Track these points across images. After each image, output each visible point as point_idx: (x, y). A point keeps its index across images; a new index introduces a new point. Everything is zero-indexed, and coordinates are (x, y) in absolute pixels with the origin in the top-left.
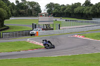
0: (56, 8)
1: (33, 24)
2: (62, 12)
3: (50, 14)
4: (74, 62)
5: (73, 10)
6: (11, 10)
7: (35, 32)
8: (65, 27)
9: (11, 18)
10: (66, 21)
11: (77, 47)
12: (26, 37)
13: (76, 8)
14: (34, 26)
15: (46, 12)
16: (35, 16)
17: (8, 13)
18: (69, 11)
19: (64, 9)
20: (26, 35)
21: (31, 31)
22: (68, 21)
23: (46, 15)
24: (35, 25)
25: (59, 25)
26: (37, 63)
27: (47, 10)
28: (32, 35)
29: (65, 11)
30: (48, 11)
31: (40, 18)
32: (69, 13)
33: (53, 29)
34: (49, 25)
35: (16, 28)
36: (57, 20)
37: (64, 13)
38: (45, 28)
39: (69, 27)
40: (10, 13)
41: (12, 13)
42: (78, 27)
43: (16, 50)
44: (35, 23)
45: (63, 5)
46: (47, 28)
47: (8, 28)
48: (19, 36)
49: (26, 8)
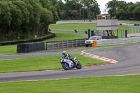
1: (89, 30)
2: (129, 12)
3: (112, 16)
6: (58, 11)
7: (92, 41)
8: (134, 35)
9: (58, 22)
10: (135, 25)
12: (80, 48)
15: (107, 13)
16: (92, 19)
17: (54, 15)
19: (133, 8)
20: (79, 45)
21: (87, 39)
22: (138, 25)
23: (107, 18)
24: (92, 32)
25: (126, 31)
27: (108, 9)
28: (87, 45)
29: (133, 12)
30: (110, 12)
31: (99, 22)
33: (117, 37)
34: (111, 31)
35: (65, 36)
36: (123, 24)
37: (132, 14)
38: (107, 35)
40: (57, 14)
41: (59, 15)
44: (92, 29)
45: (131, 3)
46: (109, 36)
47: (54, 36)
48: (70, 46)
49: (78, 8)
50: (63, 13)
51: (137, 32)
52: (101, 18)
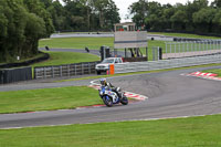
0: (153, 11)
1: (102, 48)
2: (165, 20)
3: (138, 25)
4: (195, 132)
5: (190, 17)
6: (53, 18)
7: (107, 65)
8: (173, 55)
9: (52, 36)
10: (175, 40)
11: (201, 99)
12: (88, 77)
13: (197, 11)
14: (105, 53)
16: (107, 30)
17: (48, 25)
18: (181, 18)
19: (171, 14)
20: (86, 72)
21: (99, 62)
22: (180, 40)
23: (131, 29)
24: (108, 50)
25: (160, 50)
26: (113, 135)
27: (133, 15)
28: (99, 72)
29: (172, 19)
30: (136, 19)
31: (118, 35)
32: (181, 22)
33: (146, 59)
34: (137, 50)
35: (64, 57)
36: (155, 38)
37: (171, 23)
38: (130, 56)
39: (182, 54)
40: (51, 22)
41: (55, 24)
42: (202, 53)
43: (66, 105)
44: (106, 46)
45: (169, 6)
46: (134, 57)
47: (47, 57)
48: (73, 74)
49: (85, 13)
50: (61, 20)
51: (178, 51)
52: (121, 29)
